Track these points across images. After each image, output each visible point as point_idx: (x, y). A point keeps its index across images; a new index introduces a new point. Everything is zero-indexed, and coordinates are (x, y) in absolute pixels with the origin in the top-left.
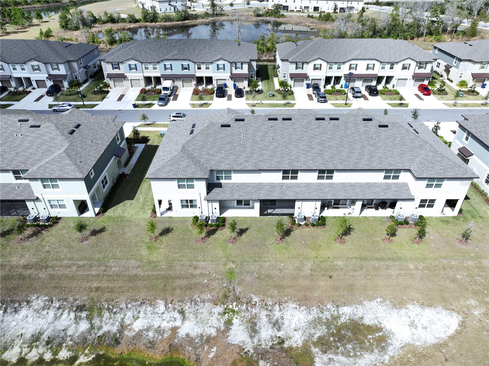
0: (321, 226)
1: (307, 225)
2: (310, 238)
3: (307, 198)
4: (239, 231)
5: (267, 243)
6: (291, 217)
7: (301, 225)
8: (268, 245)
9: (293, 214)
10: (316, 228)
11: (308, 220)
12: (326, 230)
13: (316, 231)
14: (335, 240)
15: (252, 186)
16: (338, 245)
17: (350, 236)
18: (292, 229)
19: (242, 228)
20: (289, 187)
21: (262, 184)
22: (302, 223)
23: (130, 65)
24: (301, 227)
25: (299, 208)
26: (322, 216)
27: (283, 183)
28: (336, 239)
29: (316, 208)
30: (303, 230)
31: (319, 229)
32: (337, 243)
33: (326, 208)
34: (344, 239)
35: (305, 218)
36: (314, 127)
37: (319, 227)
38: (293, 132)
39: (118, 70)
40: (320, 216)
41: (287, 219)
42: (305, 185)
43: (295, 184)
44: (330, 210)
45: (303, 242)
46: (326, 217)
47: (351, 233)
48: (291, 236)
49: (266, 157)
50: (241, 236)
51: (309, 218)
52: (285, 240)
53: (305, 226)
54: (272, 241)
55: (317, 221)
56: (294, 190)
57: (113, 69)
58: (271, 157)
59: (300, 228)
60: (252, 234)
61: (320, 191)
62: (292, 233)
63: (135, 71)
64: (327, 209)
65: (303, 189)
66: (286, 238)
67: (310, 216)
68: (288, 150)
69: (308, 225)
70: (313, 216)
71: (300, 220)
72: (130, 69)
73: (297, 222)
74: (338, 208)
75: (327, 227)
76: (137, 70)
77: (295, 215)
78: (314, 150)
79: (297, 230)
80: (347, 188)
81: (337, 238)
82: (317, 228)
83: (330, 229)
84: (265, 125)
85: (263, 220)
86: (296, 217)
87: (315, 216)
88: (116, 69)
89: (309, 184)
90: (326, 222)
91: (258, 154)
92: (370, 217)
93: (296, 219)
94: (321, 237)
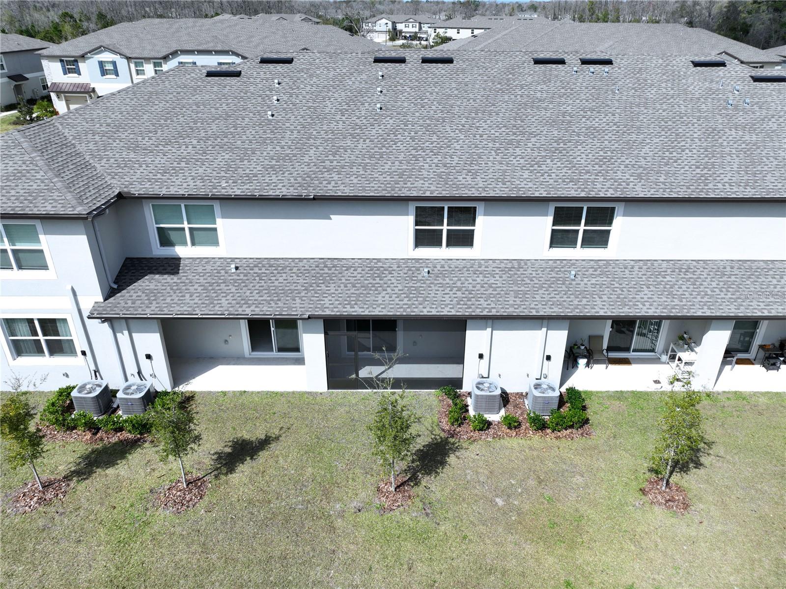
0: (572, 427)
1: (513, 424)
2: (532, 483)
3: (511, 311)
4: (228, 450)
5: (338, 506)
6: (448, 394)
7: (488, 424)
8: (341, 515)
9: (457, 383)
10: (550, 436)
11: (516, 406)
12: (595, 448)
13: (551, 448)
14: (643, 491)
15: (295, 270)
16: (659, 515)
17: (701, 472)
18: (452, 440)
19: (246, 436)
20: (442, 274)
21: (336, 262)
22: (494, 417)
23: (101, 64)
24: (491, 431)
25: (481, 356)
26: (571, 391)
27: (417, 260)
28: (645, 485)
29: (549, 358)
30: (498, 444)
31: (564, 443)
32: (656, 508)
33: (582, 362)
34: (679, 489)
35: (505, 398)
36: (530, 79)
37: (565, 432)
38: (456, 92)
39: (76, 75)
40: (563, 389)
41: (436, 403)
42: (503, 265)
43: (463, 264)
44: (599, 368)
45: (500, 502)
46: (585, 392)
47: (703, 460)
48: (446, 473)
49: (353, 157)
50: (231, 470)
51: (521, 395)
52: (419, 490)
53: (504, 428)
54: (363, 495)
55: (555, 407)
56: (459, 284)
57: (65, 73)
58: (371, 157)
59: (487, 437)
60: (281, 461)
61: (564, 288)
62: (452, 459)
63: (114, 76)
64: (588, 365)
65: (497, 281)
66: (425, 481)
67: (524, 391)
68: (439, 137)
69: (520, 424)
70: (537, 386)
71: (486, 402)
72: (104, 72)
73: (472, 412)
74: (626, 361)
75: (598, 435)
76: (117, 75)
77: (467, 386)
78: (533, 140)
79: (475, 448)
80: (668, 278)
81: (651, 482)
82: (557, 438)
83: (612, 442)
84: (360, 73)
85: (341, 405)
86: (470, 394)
87: (544, 386)
88: (72, 73)
89: (521, 264)
90: (590, 413)
91: (321, 148)
92: (755, 394)
93: (470, 401)
94: (578, 480)
